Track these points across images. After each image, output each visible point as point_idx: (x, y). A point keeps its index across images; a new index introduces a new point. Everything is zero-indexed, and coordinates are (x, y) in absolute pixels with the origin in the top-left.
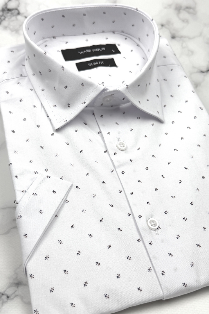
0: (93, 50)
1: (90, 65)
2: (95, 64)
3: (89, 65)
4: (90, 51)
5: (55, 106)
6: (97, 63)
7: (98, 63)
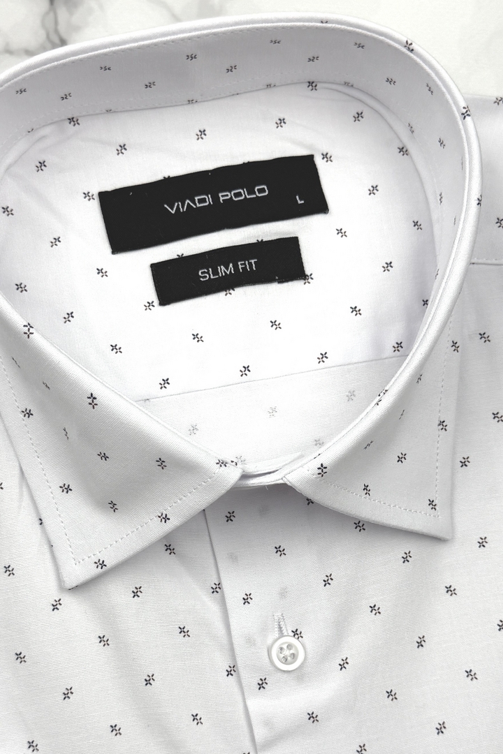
0: (223, 196)
1: (205, 275)
2: (222, 270)
3: (200, 274)
4: (209, 200)
5: (67, 489)
6: (231, 265)
7: (236, 267)
